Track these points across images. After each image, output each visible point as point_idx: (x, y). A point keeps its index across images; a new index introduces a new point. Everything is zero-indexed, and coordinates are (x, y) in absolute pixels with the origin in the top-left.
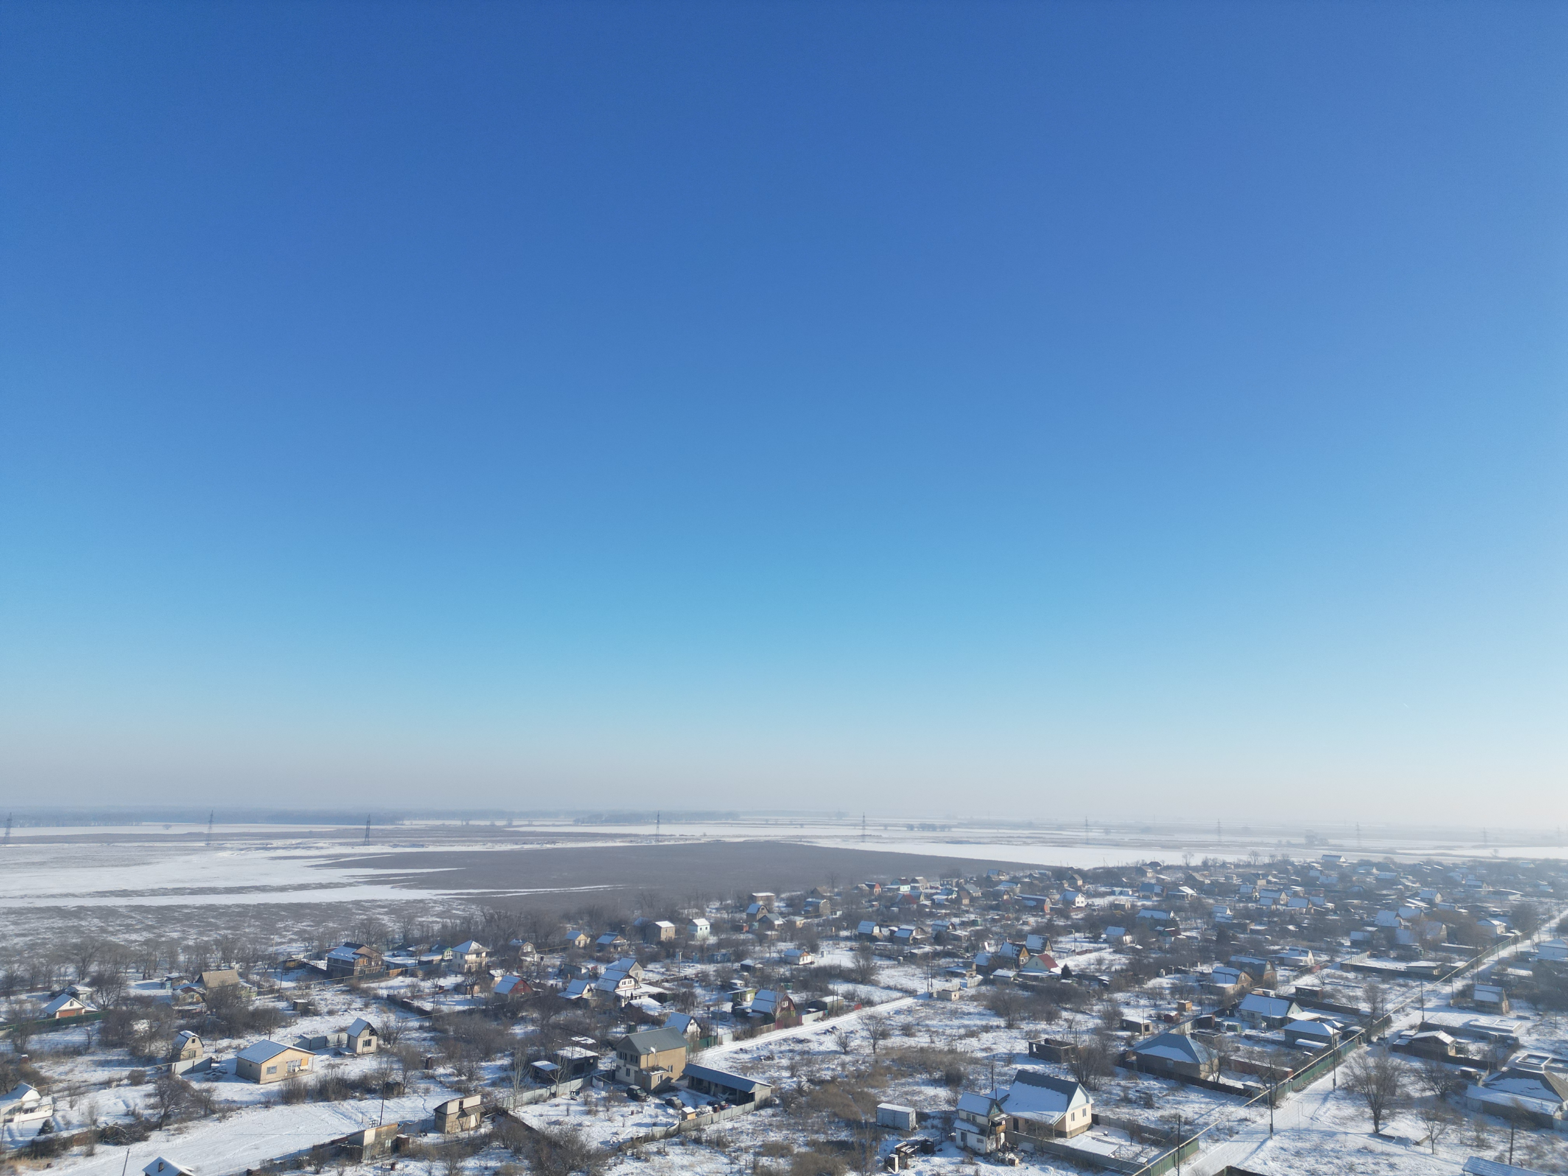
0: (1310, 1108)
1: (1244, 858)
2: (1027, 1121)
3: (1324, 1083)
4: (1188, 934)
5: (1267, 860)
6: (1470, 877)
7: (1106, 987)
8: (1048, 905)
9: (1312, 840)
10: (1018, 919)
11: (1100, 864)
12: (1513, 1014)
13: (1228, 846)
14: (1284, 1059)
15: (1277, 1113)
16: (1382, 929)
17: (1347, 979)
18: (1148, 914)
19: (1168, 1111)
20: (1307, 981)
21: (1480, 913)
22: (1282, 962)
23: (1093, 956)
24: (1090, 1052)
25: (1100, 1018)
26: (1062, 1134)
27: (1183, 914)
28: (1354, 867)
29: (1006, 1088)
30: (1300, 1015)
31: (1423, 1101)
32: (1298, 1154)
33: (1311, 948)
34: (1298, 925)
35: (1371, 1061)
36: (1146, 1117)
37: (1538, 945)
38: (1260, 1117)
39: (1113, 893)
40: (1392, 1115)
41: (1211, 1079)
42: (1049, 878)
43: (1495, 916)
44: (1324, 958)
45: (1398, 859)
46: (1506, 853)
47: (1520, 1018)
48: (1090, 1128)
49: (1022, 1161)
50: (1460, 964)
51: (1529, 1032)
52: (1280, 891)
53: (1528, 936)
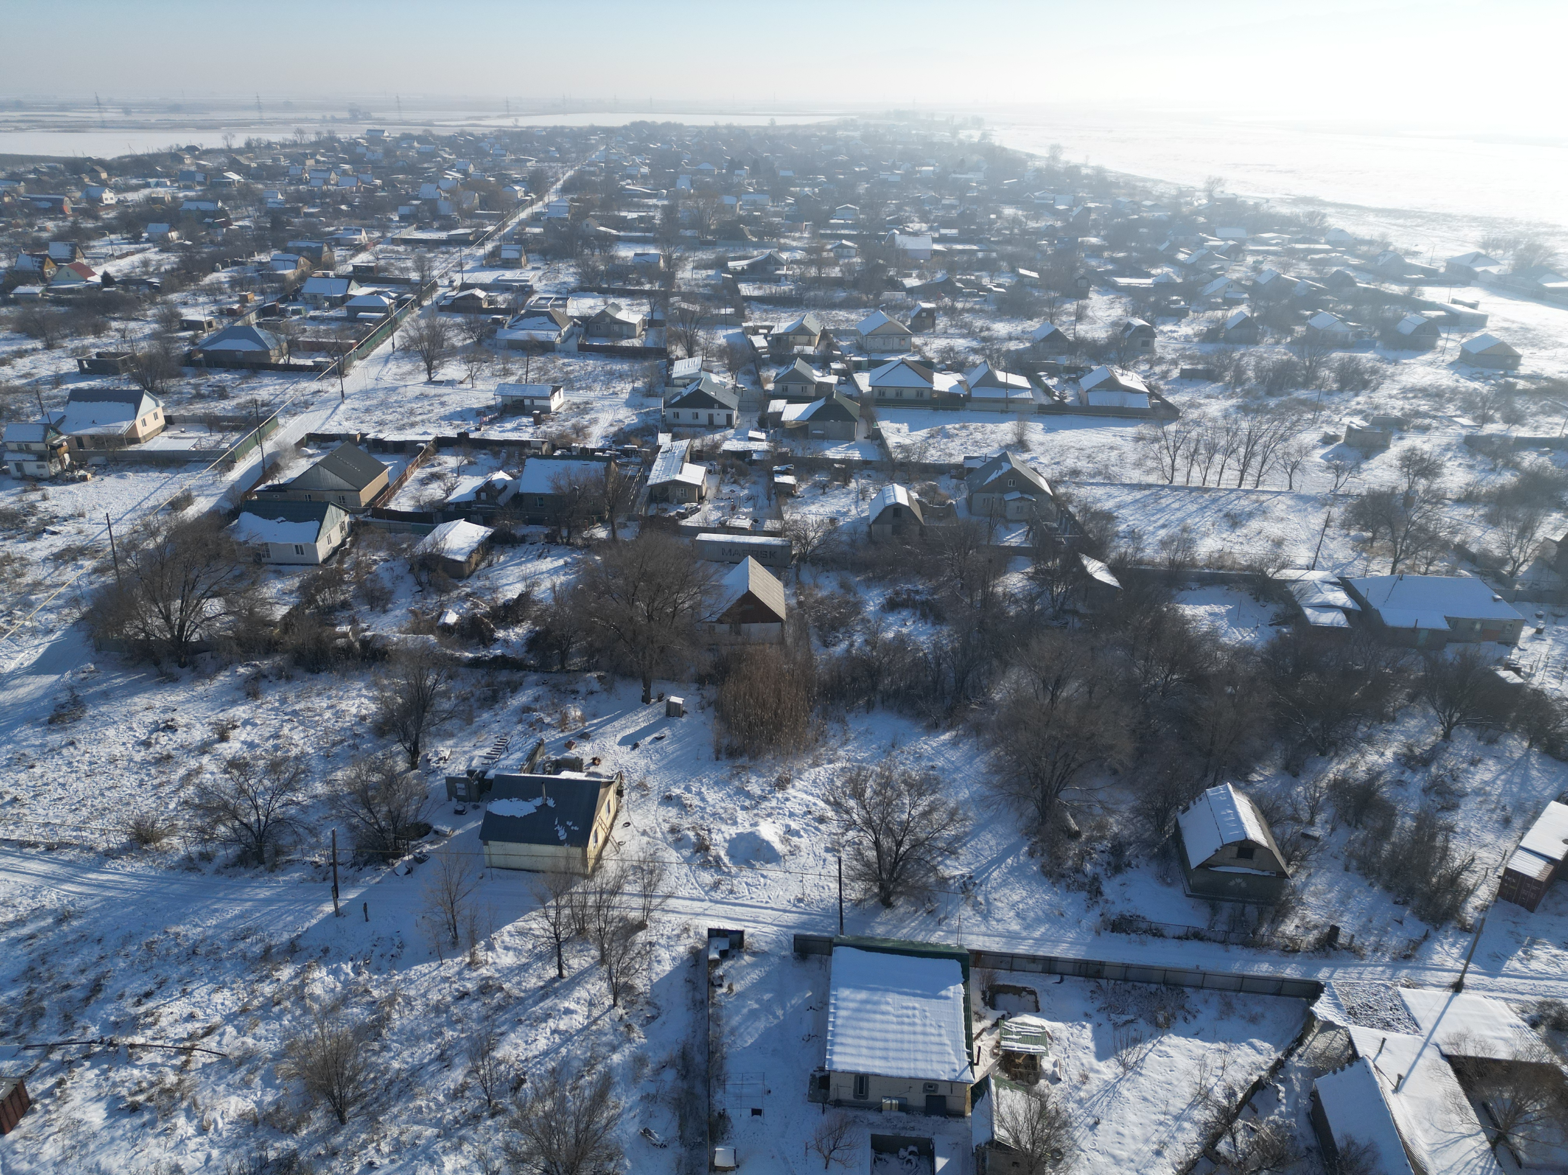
0: (374, 371)
1: (290, 136)
2: (92, 437)
3: (385, 347)
4: (240, 223)
5: (313, 138)
6: (497, 146)
7: (158, 290)
8: (68, 206)
9: (356, 114)
10: (31, 225)
11: (127, 152)
12: (529, 267)
13: (270, 124)
14: (348, 332)
15: (346, 380)
16: (426, 202)
17: (398, 252)
18: (192, 206)
19: (243, 398)
20: (362, 259)
21: (505, 181)
22: (338, 243)
23: (136, 258)
24: (151, 358)
25: (156, 322)
26: (136, 440)
27: (232, 203)
28: (398, 141)
29: (61, 410)
30: (359, 291)
31: (465, 348)
32: (367, 410)
33: (364, 226)
34: (350, 205)
35: (423, 323)
36: (221, 407)
37: (547, 205)
38: (331, 387)
39: (147, 185)
40: (442, 364)
41: (282, 361)
42: (62, 173)
43: (517, 182)
44: (377, 234)
45: (436, 131)
46: (525, 122)
47: (534, 269)
48: (164, 429)
49: (94, 474)
50: (490, 229)
51: (540, 280)
52: (329, 170)
53: (540, 198)
